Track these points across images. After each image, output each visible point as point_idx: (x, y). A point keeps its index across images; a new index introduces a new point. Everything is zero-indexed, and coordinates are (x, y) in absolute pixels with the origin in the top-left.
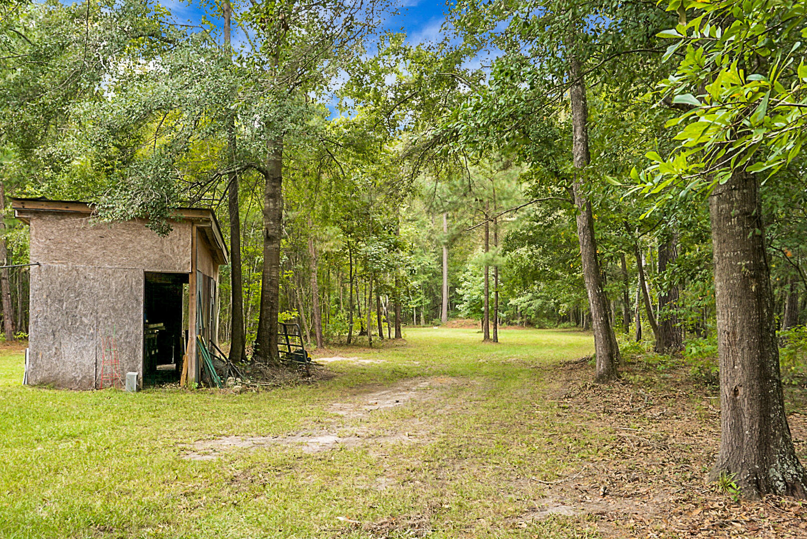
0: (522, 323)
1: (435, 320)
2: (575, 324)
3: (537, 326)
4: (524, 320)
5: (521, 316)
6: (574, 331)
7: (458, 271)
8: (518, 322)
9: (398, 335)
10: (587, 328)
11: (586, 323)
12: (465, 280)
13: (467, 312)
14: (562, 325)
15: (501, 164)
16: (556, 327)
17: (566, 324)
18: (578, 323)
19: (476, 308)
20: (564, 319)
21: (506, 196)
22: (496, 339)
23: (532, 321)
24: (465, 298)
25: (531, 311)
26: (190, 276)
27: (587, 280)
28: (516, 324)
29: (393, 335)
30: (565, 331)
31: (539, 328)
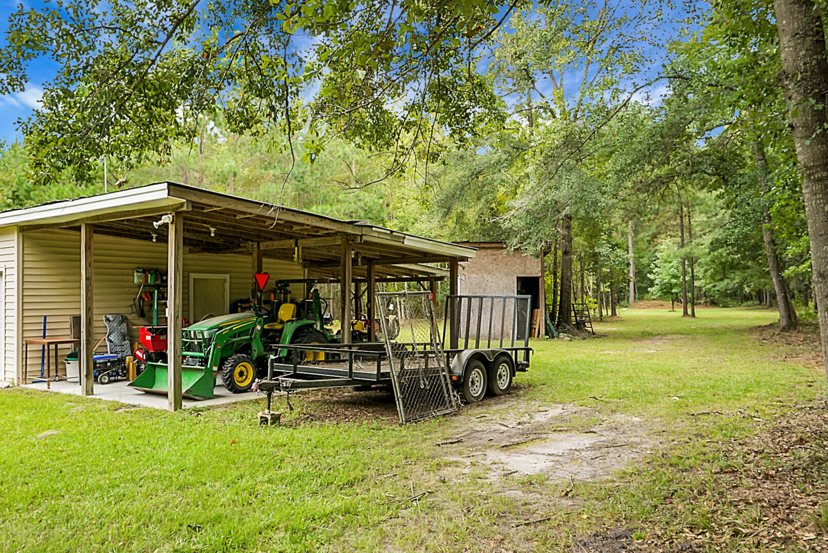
0: (706, 302)
1: (622, 303)
2: (758, 302)
3: (721, 305)
4: (708, 300)
5: (705, 296)
6: (758, 309)
7: (642, 258)
8: (702, 302)
9: (614, 313)
10: (771, 306)
11: (770, 301)
12: (656, 266)
13: (659, 294)
14: (745, 304)
15: (699, 186)
16: (740, 305)
17: (750, 303)
18: (761, 302)
19: (667, 291)
20: (747, 298)
21: (698, 202)
22: (693, 315)
23: (715, 301)
24: (656, 282)
25: (714, 291)
26: (540, 279)
27: (772, 272)
28: (700, 303)
29: (610, 313)
30: (749, 308)
31: (723, 307)
